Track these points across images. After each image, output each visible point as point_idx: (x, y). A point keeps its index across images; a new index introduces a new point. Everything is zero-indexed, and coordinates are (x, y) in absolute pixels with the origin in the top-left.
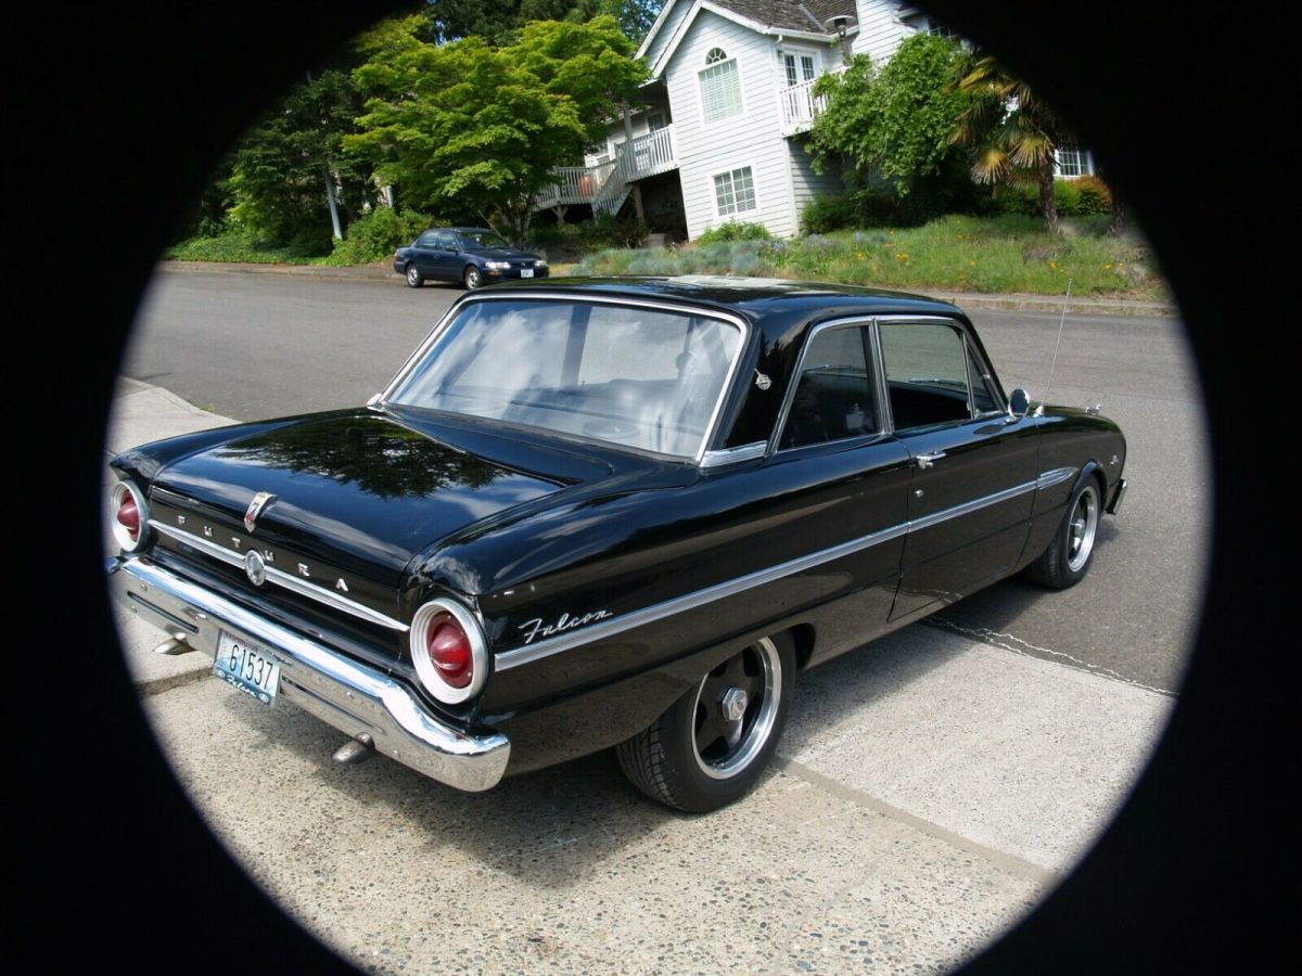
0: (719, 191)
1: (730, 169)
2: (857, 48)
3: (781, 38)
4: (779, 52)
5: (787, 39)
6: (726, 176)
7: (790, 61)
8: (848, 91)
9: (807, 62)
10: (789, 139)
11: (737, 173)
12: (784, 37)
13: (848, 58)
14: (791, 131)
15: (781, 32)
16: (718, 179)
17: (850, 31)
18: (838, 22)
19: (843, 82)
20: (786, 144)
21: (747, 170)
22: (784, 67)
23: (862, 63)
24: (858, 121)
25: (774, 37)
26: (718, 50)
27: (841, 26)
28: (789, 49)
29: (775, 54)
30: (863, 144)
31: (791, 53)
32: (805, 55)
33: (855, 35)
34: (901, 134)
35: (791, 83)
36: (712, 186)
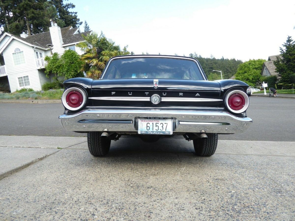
0: (19, 81)
1: (23, 76)
2: (54, 51)
3: (35, 48)
4: (35, 51)
5: (36, 48)
6: (22, 78)
7: (37, 53)
8: (54, 59)
9: (40, 54)
10: (39, 70)
11: (24, 77)
12: (36, 47)
13: (52, 53)
14: (39, 68)
15: (35, 46)
16: (19, 78)
17: (52, 48)
18: (49, 45)
19: (52, 58)
20: (37, 70)
21: (27, 76)
22: (36, 54)
23: (56, 54)
24: (57, 66)
25: (33, 47)
26: (18, 49)
27: (50, 46)
28: (37, 50)
29: (34, 51)
30: (59, 71)
31: (37, 51)
32: (40, 52)
34: (68, 69)
35: (37, 58)
36: (17, 80)
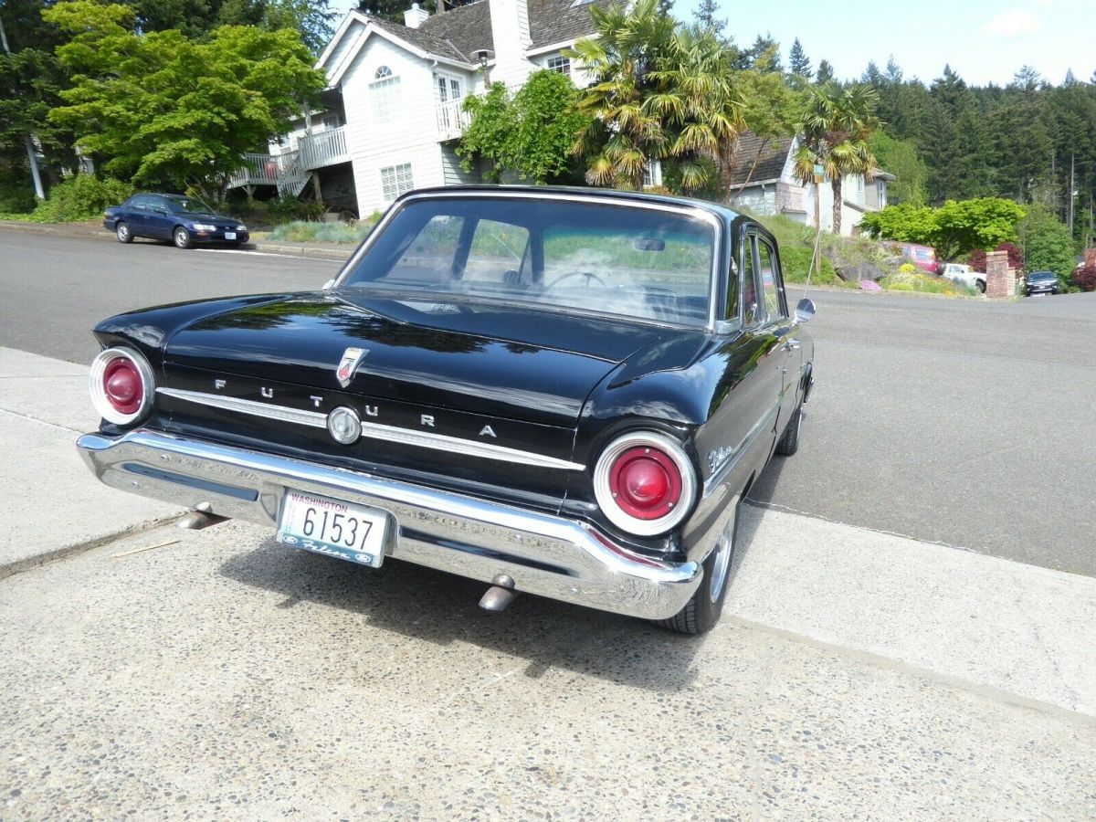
0: (384, 183)
1: (395, 164)
2: (494, 77)
3: (436, 63)
4: (434, 74)
5: (441, 64)
6: (391, 169)
7: (442, 82)
8: (490, 107)
9: (455, 84)
10: (443, 144)
11: (399, 168)
12: (439, 62)
13: (489, 83)
14: (444, 138)
15: (437, 58)
16: (384, 171)
17: (490, 63)
18: (481, 54)
19: (486, 103)
20: (439, 147)
21: (408, 166)
22: (438, 86)
23: (498, 89)
24: (497, 132)
25: (430, 62)
26: (385, 68)
27: (484, 58)
28: (443, 73)
29: (432, 75)
30: (501, 150)
31: (442, 76)
32: (453, 79)
33: (492, 67)
34: (533, 143)
35: (443, 100)
36: (379, 177)
